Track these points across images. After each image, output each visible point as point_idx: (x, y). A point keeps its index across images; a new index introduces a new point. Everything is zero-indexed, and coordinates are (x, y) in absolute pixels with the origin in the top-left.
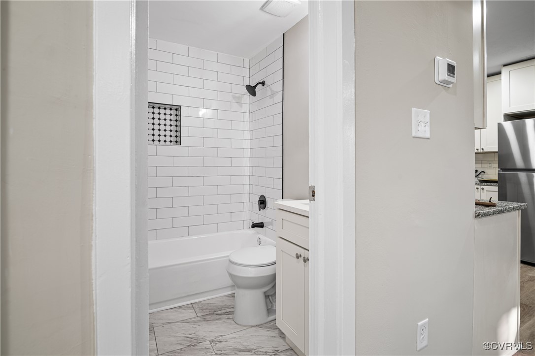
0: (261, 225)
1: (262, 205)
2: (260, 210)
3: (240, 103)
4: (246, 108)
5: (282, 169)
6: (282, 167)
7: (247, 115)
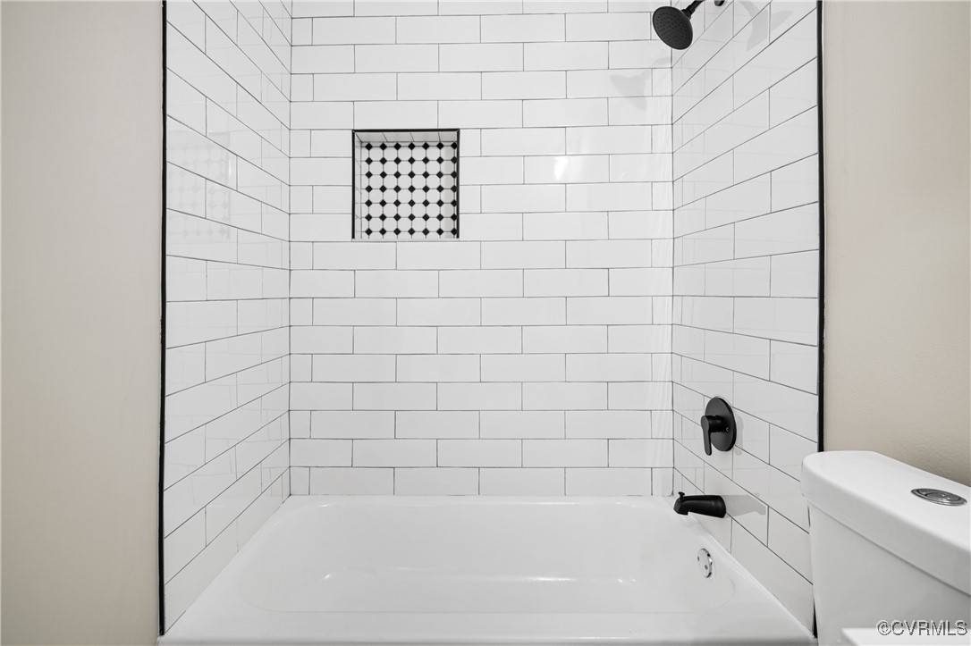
0: (712, 506)
1: (716, 436)
2: (709, 452)
3: (638, 97)
4: (658, 110)
5: (817, 302)
6: (816, 293)
7: (663, 133)
